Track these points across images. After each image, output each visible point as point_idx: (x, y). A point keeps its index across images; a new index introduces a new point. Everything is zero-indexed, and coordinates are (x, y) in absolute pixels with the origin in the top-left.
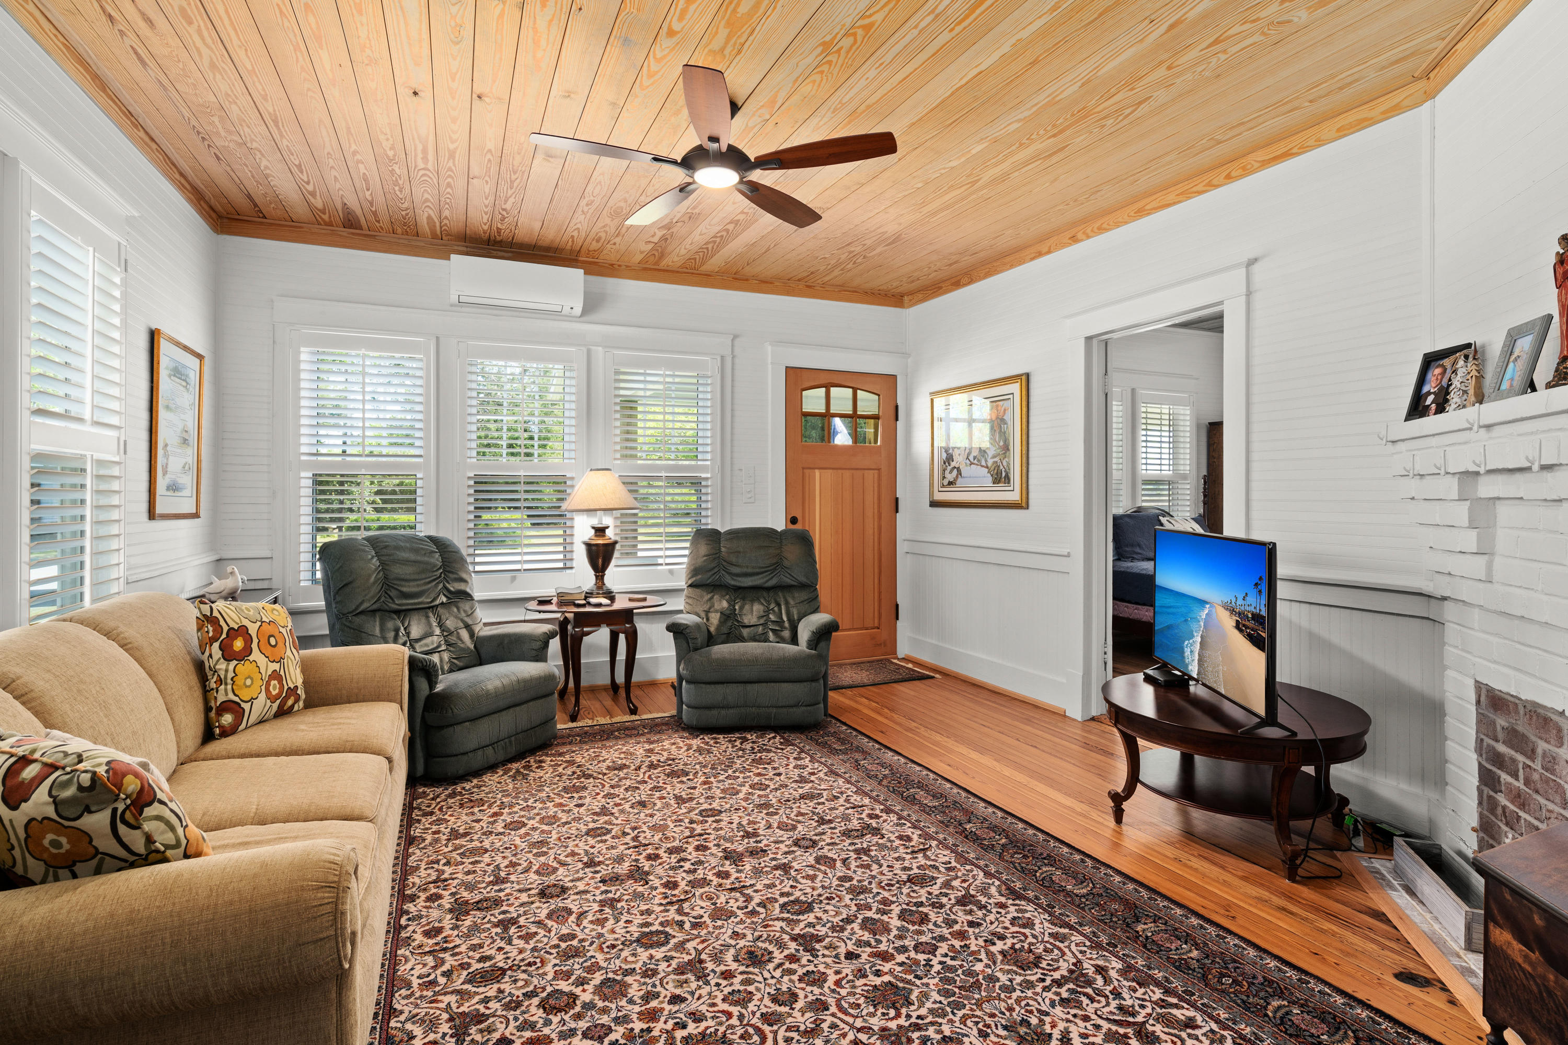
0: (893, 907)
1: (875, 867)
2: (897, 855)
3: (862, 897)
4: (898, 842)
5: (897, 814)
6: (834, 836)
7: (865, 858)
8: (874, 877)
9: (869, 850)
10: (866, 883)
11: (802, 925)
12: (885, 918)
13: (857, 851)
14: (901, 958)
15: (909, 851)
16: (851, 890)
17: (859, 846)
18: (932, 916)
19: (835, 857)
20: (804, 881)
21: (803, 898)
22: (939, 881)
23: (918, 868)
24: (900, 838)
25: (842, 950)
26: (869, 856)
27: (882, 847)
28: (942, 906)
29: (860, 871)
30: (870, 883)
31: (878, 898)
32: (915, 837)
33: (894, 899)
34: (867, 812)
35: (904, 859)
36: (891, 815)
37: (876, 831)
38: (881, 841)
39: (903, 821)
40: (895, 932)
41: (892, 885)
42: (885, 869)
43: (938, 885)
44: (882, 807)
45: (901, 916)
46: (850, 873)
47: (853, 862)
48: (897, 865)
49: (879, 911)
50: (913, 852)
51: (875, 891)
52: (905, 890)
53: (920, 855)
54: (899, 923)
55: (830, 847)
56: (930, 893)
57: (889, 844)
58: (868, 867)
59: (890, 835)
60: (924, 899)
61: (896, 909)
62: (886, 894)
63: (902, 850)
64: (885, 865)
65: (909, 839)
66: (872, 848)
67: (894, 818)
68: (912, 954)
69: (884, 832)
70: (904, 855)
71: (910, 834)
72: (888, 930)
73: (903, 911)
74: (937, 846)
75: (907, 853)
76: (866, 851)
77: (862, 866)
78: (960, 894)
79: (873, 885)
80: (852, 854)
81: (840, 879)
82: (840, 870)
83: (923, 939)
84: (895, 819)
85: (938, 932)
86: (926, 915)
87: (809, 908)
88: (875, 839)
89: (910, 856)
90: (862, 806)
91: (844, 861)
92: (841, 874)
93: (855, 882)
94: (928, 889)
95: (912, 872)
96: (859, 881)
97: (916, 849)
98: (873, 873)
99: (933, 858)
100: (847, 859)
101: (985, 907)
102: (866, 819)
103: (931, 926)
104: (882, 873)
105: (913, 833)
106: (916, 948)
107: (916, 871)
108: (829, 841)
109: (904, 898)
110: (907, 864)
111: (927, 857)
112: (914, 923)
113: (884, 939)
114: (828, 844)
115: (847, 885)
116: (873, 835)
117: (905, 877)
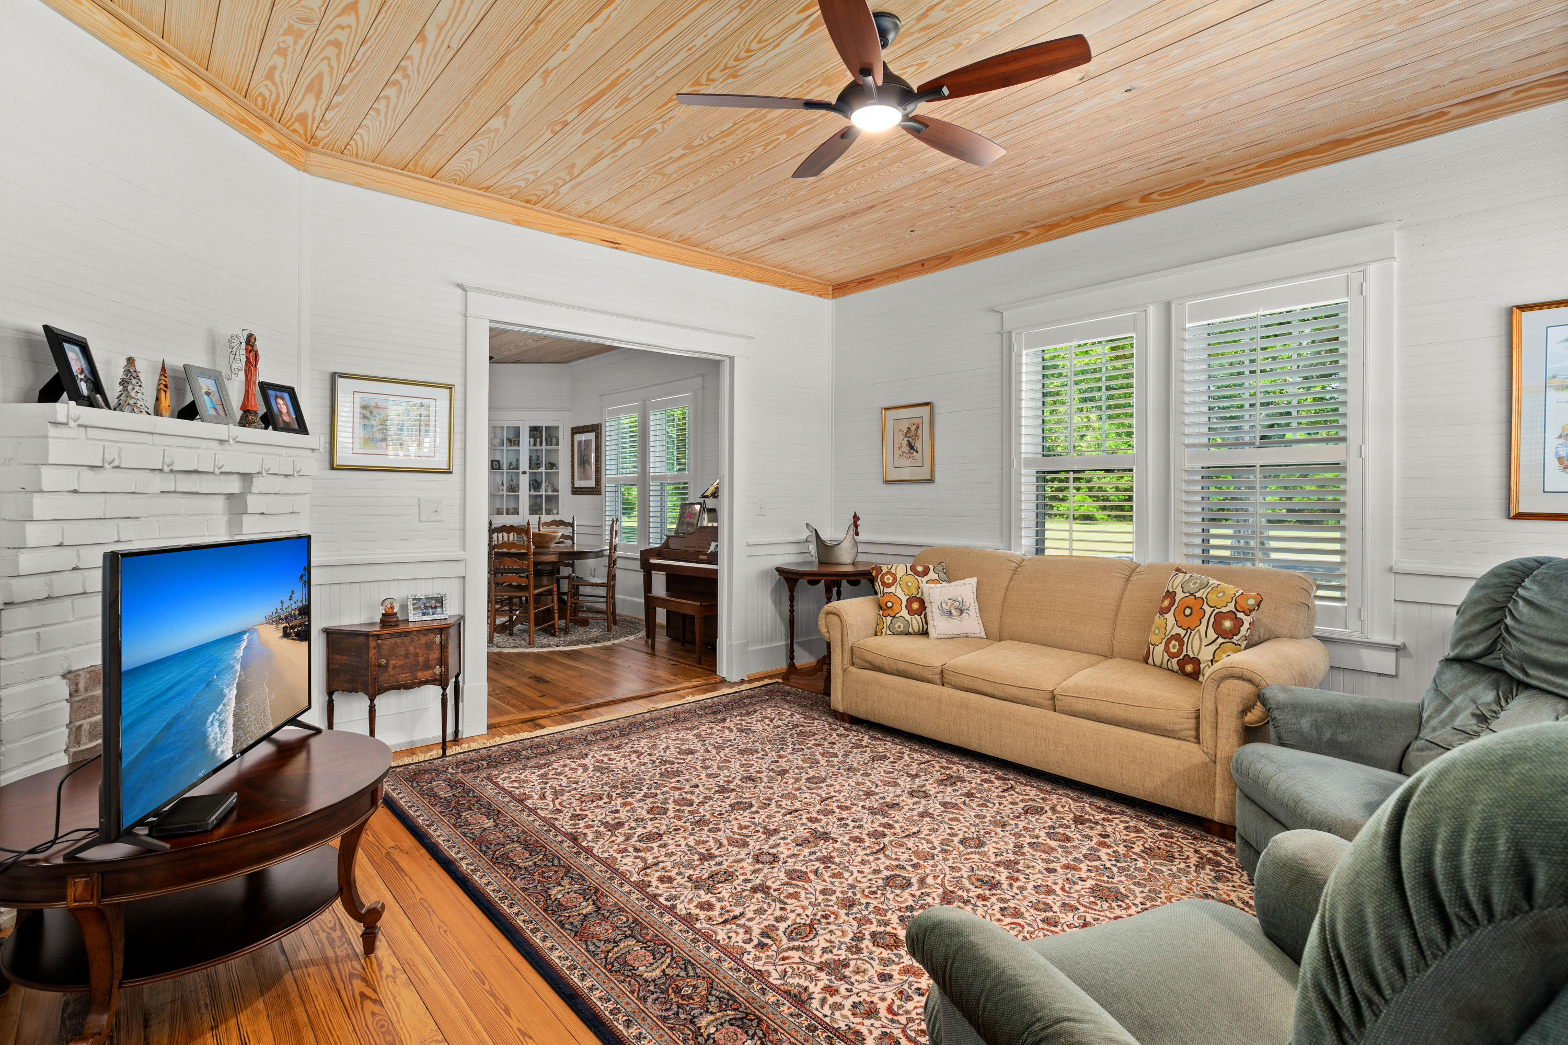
0: (673, 815)
1: (692, 843)
2: (673, 858)
3: (697, 819)
4: (673, 874)
5: (676, 915)
6: (741, 871)
7: (703, 851)
8: (691, 834)
9: (701, 860)
10: (696, 829)
11: (732, 797)
12: (677, 808)
13: (712, 857)
14: (665, 789)
15: (661, 865)
16: (707, 823)
17: (712, 863)
18: (644, 812)
19: (731, 848)
20: (747, 823)
21: (741, 812)
22: (636, 838)
23: (652, 848)
24: (670, 880)
25: (701, 788)
26: (699, 853)
27: (689, 865)
28: (636, 820)
29: (704, 838)
30: (693, 829)
31: (684, 819)
32: (655, 883)
33: (672, 820)
34: (716, 913)
35: (666, 855)
36: (684, 912)
37: (697, 884)
38: (691, 872)
39: (669, 904)
40: (670, 801)
41: (675, 830)
42: (683, 843)
43: (636, 836)
44: (698, 926)
45: (665, 811)
46: (712, 835)
47: (712, 845)
48: (672, 848)
49: (683, 811)
50: (657, 864)
51: (688, 824)
52: (664, 828)
53: (650, 861)
54: (668, 806)
55: (739, 857)
56: (644, 828)
57: (682, 869)
58: (698, 843)
59: (682, 881)
60: (649, 823)
61: (671, 813)
62: (679, 823)
63: (669, 865)
64: (683, 846)
65: (661, 879)
66: (699, 863)
67: (681, 909)
68: (658, 792)
69: (690, 885)
70: (666, 859)
71: (661, 886)
72: (674, 801)
73: (665, 813)
74: (631, 875)
75: (663, 862)
76: (704, 858)
77: (704, 842)
78: (620, 831)
79: (690, 828)
80: (716, 853)
81: (719, 830)
82: (721, 836)
83: (651, 800)
84: (679, 906)
85: (642, 804)
86: (648, 813)
87: (733, 807)
88: (696, 874)
89: (660, 859)
90: (725, 922)
91: (721, 845)
92: (719, 833)
93: (706, 829)
94: (645, 831)
95: (658, 843)
96: (702, 830)
97: (654, 868)
98: (692, 838)
99: (638, 860)
100: (719, 848)
101: (602, 824)
102: (713, 900)
103: (646, 807)
104: (685, 838)
105: (657, 887)
106: (656, 795)
107: (655, 845)
108: (744, 864)
109: (665, 822)
110: (663, 851)
111: (644, 860)
112: (658, 807)
113: (677, 796)
114: (742, 860)
115: (711, 826)
116: (701, 878)
117: (665, 838)
